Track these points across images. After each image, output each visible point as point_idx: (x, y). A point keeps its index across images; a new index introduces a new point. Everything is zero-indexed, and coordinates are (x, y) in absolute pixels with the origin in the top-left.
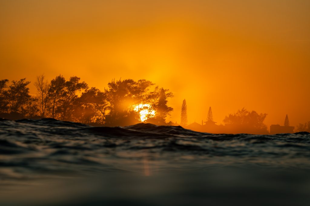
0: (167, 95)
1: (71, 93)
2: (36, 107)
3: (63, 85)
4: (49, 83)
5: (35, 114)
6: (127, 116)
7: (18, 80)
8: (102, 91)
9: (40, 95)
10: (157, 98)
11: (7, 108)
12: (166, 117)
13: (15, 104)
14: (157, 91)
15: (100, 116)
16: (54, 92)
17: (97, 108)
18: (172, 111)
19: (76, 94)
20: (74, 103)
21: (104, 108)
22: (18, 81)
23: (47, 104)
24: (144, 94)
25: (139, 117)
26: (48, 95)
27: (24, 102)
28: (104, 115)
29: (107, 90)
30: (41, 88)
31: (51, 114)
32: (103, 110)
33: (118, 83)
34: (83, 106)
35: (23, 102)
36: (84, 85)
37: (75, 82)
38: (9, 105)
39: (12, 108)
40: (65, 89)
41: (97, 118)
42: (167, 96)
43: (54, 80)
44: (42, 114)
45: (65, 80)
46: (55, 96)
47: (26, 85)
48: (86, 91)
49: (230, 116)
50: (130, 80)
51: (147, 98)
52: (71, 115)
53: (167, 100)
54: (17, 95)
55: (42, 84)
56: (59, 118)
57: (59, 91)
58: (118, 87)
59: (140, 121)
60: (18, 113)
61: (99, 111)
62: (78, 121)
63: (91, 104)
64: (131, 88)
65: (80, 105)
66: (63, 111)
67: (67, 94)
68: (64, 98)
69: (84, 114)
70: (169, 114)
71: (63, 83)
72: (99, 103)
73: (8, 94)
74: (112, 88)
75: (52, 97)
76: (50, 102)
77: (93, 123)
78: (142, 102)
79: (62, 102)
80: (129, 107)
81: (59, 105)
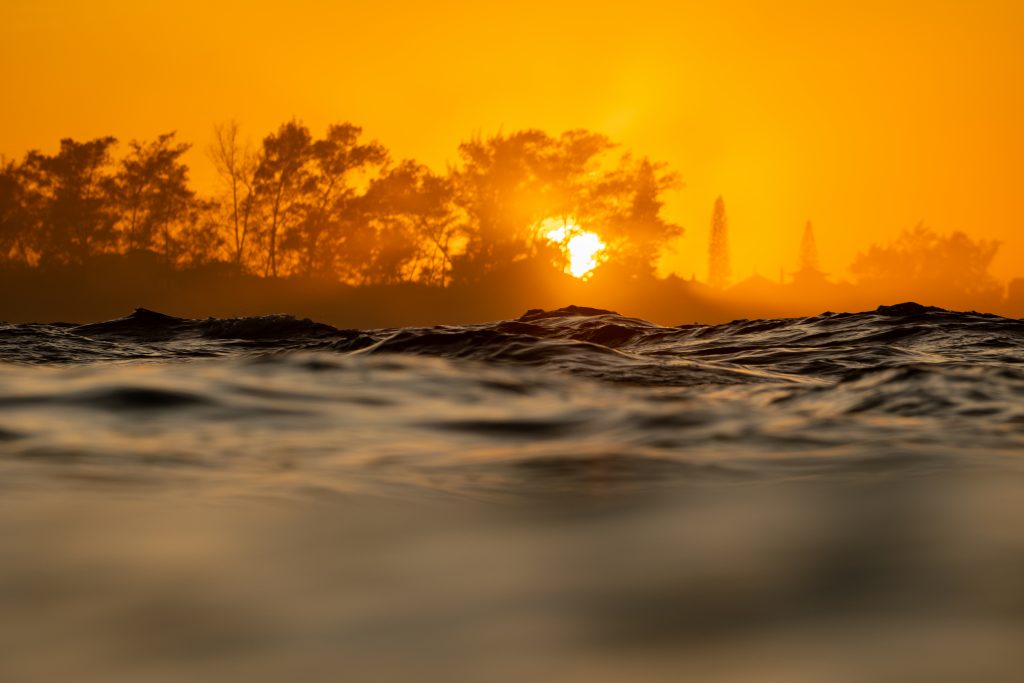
0: (663, 180)
1: (333, 182)
2: (213, 230)
3: (304, 153)
4: (258, 147)
5: (212, 254)
6: (523, 256)
7: (148, 139)
8: (440, 171)
10: (629, 191)
11: (114, 237)
12: (658, 257)
13: (142, 221)
14: (627, 168)
15: (433, 258)
16: (273, 177)
17: (423, 230)
18: (680, 238)
19: (350, 184)
20: (344, 216)
21: (446, 229)
22: (149, 142)
23: (250, 220)
24: (582, 179)
25: (565, 261)
26: (253, 188)
27: (172, 215)
28: (446, 255)
29: (455, 167)
30: (230, 165)
31: (266, 254)
32: (444, 236)
33: (493, 143)
34: (374, 223)
35: (168, 213)
36: (377, 152)
37: (346, 144)
38: (120, 226)
39: (131, 236)
40: (312, 167)
41: (422, 267)
42: (661, 186)
43: (273, 135)
44: (234, 254)
45: (311, 134)
46: (279, 190)
47: (175, 154)
48: (382, 172)
49: (875, 250)
50: (533, 132)
51: (594, 195)
52: (333, 258)
53: (660, 198)
54: (147, 192)
55: (234, 150)
56: (292, 269)
57: (291, 174)
58: (495, 156)
59: (570, 277)
60: (152, 252)
61: (429, 241)
62: (358, 275)
63: (400, 217)
64: (538, 158)
65: (365, 221)
66: (306, 245)
67: (320, 186)
68: (309, 198)
69: (377, 252)
70: (670, 248)
71: (303, 144)
72: (428, 213)
73: (118, 187)
74: (474, 160)
75: (268, 195)
76: (262, 213)
77: (410, 282)
78: (576, 208)
79: (302, 211)
80: (532, 228)
81: (290, 224)
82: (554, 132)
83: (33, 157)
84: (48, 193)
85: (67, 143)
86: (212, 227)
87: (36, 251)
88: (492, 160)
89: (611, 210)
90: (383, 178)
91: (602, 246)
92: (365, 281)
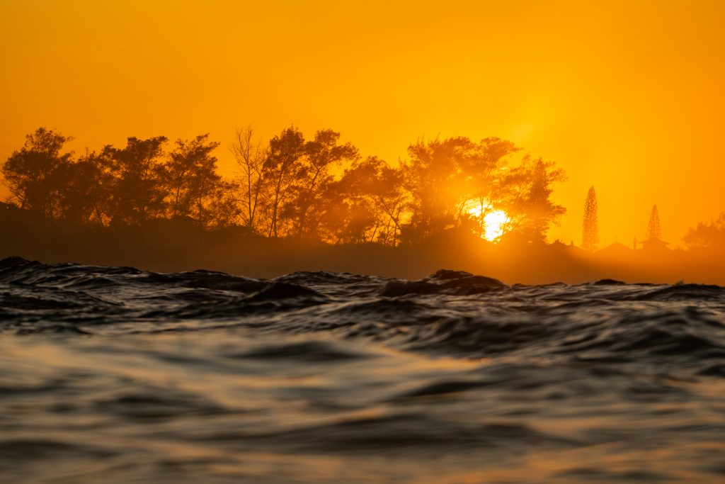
0: (551, 175)
1: (318, 171)
2: (233, 204)
3: (299, 150)
4: (266, 145)
5: (231, 220)
6: (452, 226)
7: (189, 138)
8: (394, 165)
9: (242, 174)
10: (528, 182)
11: (160, 206)
12: (548, 228)
13: (183, 196)
14: (526, 166)
15: (388, 226)
16: (277, 167)
17: (381, 206)
18: (563, 215)
19: (330, 173)
20: (325, 195)
21: (398, 206)
22: (190, 141)
23: (259, 197)
24: (495, 173)
25: (482, 230)
26: (262, 174)
27: (205, 193)
28: (397, 224)
29: (405, 162)
30: (246, 158)
31: (270, 221)
32: (396, 211)
33: (432, 146)
34: (346, 201)
35: (202, 191)
36: (351, 151)
37: (328, 144)
38: (168, 199)
39: (175, 206)
40: (304, 160)
41: (380, 232)
42: (551, 178)
43: (277, 137)
44: (248, 220)
45: (304, 137)
46: (280, 176)
47: (208, 149)
48: (353, 164)
49: (701, 227)
50: (461, 139)
51: (503, 184)
52: (317, 225)
53: (550, 187)
54: (187, 176)
55: (249, 147)
56: (288, 233)
57: (289, 165)
58: (433, 155)
59: (485, 241)
60: (189, 217)
61: (385, 214)
62: (335, 237)
63: (365, 197)
64: (463, 158)
65: (341, 198)
66: (298, 215)
67: (309, 174)
68: (301, 182)
69: (349, 221)
70: (556, 223)
71: (298, 145)
72: (385, 195)
73: (167, 172)
74: (419, 157)
75: (272, 179)
76: (268, 192)
77: (371, 243)
78: (490, 193)
79: (296, 191)
80: (458, 206)
81: (288, 200)
82: (475, 139)
83: (108, 150)
84: (118, 175)
85: (132, 140)
86: (232, 202)
87: (109, 216)
88: (431, 158)
89: (515, 195)
90: (354, 169)
91: (508, 220)
92: (339, 241)
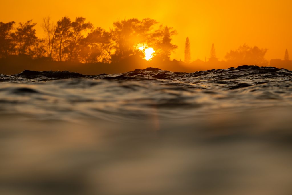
0: (171, 32)
1: (77, 34)
2: (43, 48)
3: (69, 26)
4: (56, 24)
5: (43, 55)
6: (132, 55)
7: (24, 22)
8: (108, 30)
10: (162, 36)
11: (15, 50)
12: (170, 54)
13: (23, 45)
14: (161, 29)
15: (106, 55)
16: (60, 32)
17: (103, 47)
18: (176, 49)
19: (82, 34)
20: (80, 44)
21: (110, 47)
22: (25, 23)
23: (53, 45)
24: (149, 32)
25: (144, 56)
26: (54, 36)
27: (31, 44)
28: (110, 54)
29: (112, 29)
30: (48, 29)
31: (58, 54)
32: (109, 49)
33: (123, 22)
34: (89, 45)
35: (30, 43)
36: (90, 25)
37: (81, 23)
38: (16, 47)
39: (19, 50)
40: (71, 30)
41: (103, 58)
42: (171, 34)
43: (60, 20)
44: (49, 54)
45: (71, 20)
46: (62, 36)
47: (32, 26)
48: (91, 31)
49: (232, 52)
50: (134, 19)
51: (152, 37)
52: (77, 55)
53: (171, 37)
54: (24, 37)
55: (49, 25)
56: (66, 59)
57: (65, 32)
58: (123, 26)
59: (145, 60)
60: (25, 54)
61: (105, 50)
62: (85, 60)
63: (97, 44)
64: (136, 27)
65: (87, 45)
66: (70, 52)
67: (73, 35)
68: (70, 39)
69: (90, 54)
70: (173, 52)
71: (69, 23)
72: (105, 43)
73: (16, 36)
74: (118, 27)
75: (59, 38)
76: (57, 43)
77: (100, 62)
78: (147, 41)
79: (68, 42)
80: (134, 46)
81: (65, 46)
82: (140, 19)
85: (1, 23)
86: (43, 47)
88: (123, 27)
89: (157, 41)
90: (92, 32)
91: (154, 51)
92: (87, 62)
